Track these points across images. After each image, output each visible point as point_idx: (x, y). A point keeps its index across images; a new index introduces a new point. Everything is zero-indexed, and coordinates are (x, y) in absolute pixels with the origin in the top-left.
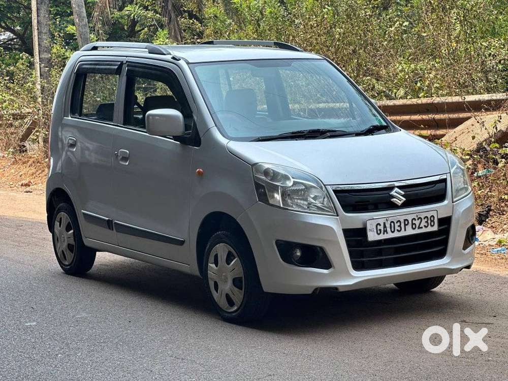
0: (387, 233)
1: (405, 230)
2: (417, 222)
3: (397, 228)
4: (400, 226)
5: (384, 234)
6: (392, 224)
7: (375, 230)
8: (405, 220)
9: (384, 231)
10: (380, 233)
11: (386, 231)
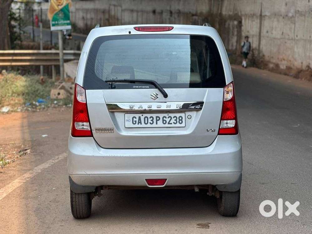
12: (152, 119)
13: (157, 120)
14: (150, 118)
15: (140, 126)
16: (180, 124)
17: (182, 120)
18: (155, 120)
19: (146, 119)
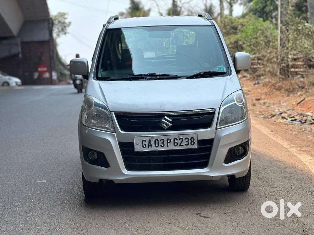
0: (151, 147)
1: (168, 146)
2: (179, 142)
3: (160, 144)
4: (163, 143)
5: (149, 147)
6: (157, 141)
7: (141, 145)
8: (168, 139)
9: (149, 146)
10: (146, 147)
11: (151, 145)
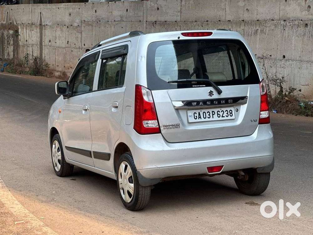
12: (209, 113)
13: (213, 115)
14: (207, 113)
15: (200, 120)
16: (231, 117)
17: (232, 113)
18: (211, 115)
19: (204, 114)
